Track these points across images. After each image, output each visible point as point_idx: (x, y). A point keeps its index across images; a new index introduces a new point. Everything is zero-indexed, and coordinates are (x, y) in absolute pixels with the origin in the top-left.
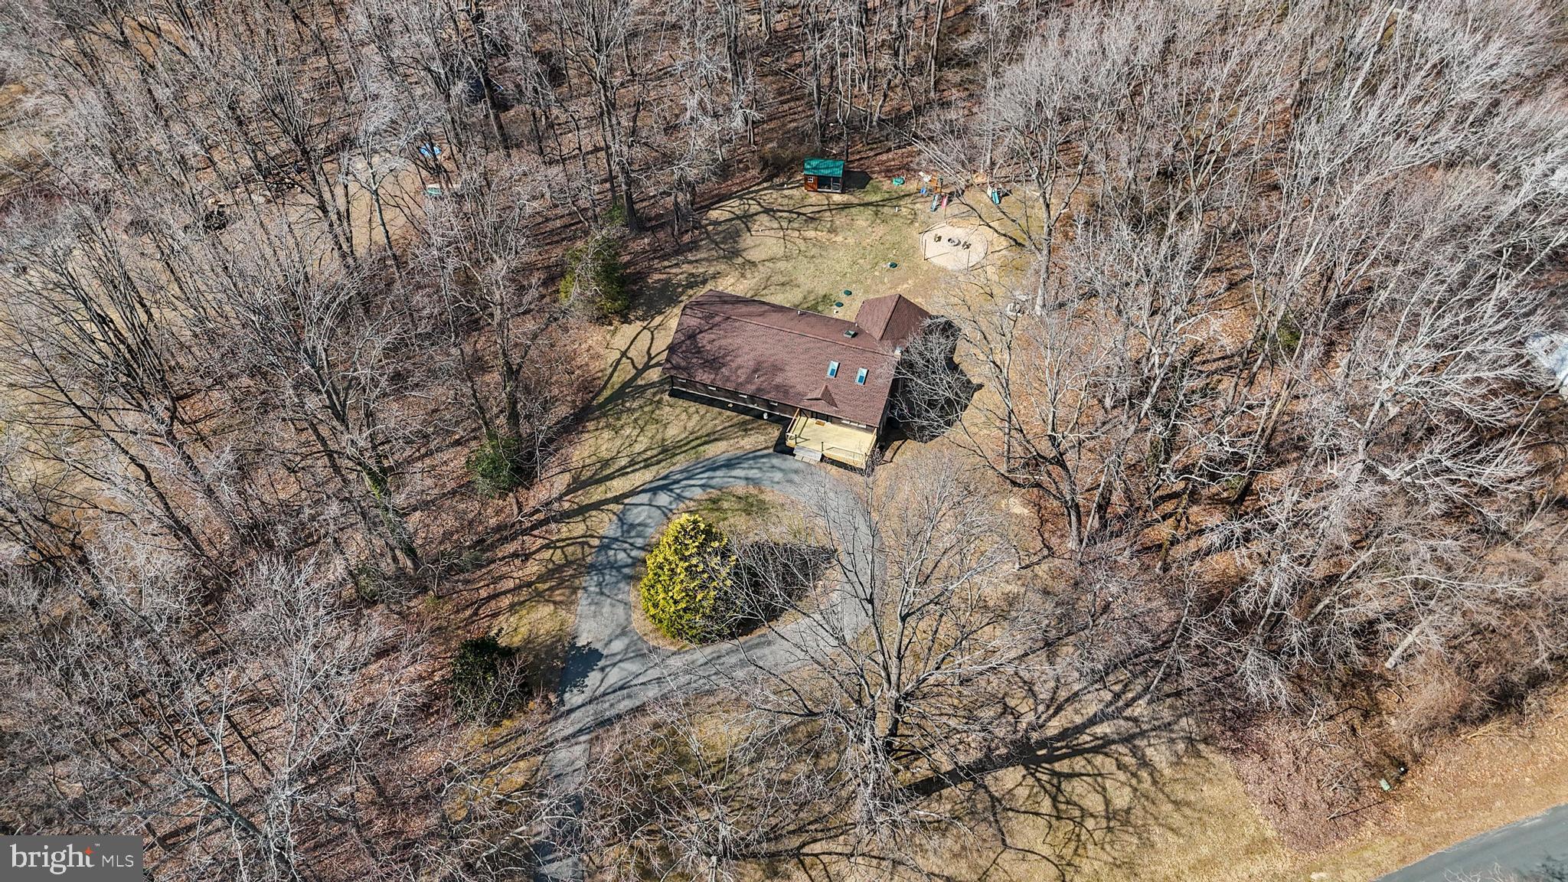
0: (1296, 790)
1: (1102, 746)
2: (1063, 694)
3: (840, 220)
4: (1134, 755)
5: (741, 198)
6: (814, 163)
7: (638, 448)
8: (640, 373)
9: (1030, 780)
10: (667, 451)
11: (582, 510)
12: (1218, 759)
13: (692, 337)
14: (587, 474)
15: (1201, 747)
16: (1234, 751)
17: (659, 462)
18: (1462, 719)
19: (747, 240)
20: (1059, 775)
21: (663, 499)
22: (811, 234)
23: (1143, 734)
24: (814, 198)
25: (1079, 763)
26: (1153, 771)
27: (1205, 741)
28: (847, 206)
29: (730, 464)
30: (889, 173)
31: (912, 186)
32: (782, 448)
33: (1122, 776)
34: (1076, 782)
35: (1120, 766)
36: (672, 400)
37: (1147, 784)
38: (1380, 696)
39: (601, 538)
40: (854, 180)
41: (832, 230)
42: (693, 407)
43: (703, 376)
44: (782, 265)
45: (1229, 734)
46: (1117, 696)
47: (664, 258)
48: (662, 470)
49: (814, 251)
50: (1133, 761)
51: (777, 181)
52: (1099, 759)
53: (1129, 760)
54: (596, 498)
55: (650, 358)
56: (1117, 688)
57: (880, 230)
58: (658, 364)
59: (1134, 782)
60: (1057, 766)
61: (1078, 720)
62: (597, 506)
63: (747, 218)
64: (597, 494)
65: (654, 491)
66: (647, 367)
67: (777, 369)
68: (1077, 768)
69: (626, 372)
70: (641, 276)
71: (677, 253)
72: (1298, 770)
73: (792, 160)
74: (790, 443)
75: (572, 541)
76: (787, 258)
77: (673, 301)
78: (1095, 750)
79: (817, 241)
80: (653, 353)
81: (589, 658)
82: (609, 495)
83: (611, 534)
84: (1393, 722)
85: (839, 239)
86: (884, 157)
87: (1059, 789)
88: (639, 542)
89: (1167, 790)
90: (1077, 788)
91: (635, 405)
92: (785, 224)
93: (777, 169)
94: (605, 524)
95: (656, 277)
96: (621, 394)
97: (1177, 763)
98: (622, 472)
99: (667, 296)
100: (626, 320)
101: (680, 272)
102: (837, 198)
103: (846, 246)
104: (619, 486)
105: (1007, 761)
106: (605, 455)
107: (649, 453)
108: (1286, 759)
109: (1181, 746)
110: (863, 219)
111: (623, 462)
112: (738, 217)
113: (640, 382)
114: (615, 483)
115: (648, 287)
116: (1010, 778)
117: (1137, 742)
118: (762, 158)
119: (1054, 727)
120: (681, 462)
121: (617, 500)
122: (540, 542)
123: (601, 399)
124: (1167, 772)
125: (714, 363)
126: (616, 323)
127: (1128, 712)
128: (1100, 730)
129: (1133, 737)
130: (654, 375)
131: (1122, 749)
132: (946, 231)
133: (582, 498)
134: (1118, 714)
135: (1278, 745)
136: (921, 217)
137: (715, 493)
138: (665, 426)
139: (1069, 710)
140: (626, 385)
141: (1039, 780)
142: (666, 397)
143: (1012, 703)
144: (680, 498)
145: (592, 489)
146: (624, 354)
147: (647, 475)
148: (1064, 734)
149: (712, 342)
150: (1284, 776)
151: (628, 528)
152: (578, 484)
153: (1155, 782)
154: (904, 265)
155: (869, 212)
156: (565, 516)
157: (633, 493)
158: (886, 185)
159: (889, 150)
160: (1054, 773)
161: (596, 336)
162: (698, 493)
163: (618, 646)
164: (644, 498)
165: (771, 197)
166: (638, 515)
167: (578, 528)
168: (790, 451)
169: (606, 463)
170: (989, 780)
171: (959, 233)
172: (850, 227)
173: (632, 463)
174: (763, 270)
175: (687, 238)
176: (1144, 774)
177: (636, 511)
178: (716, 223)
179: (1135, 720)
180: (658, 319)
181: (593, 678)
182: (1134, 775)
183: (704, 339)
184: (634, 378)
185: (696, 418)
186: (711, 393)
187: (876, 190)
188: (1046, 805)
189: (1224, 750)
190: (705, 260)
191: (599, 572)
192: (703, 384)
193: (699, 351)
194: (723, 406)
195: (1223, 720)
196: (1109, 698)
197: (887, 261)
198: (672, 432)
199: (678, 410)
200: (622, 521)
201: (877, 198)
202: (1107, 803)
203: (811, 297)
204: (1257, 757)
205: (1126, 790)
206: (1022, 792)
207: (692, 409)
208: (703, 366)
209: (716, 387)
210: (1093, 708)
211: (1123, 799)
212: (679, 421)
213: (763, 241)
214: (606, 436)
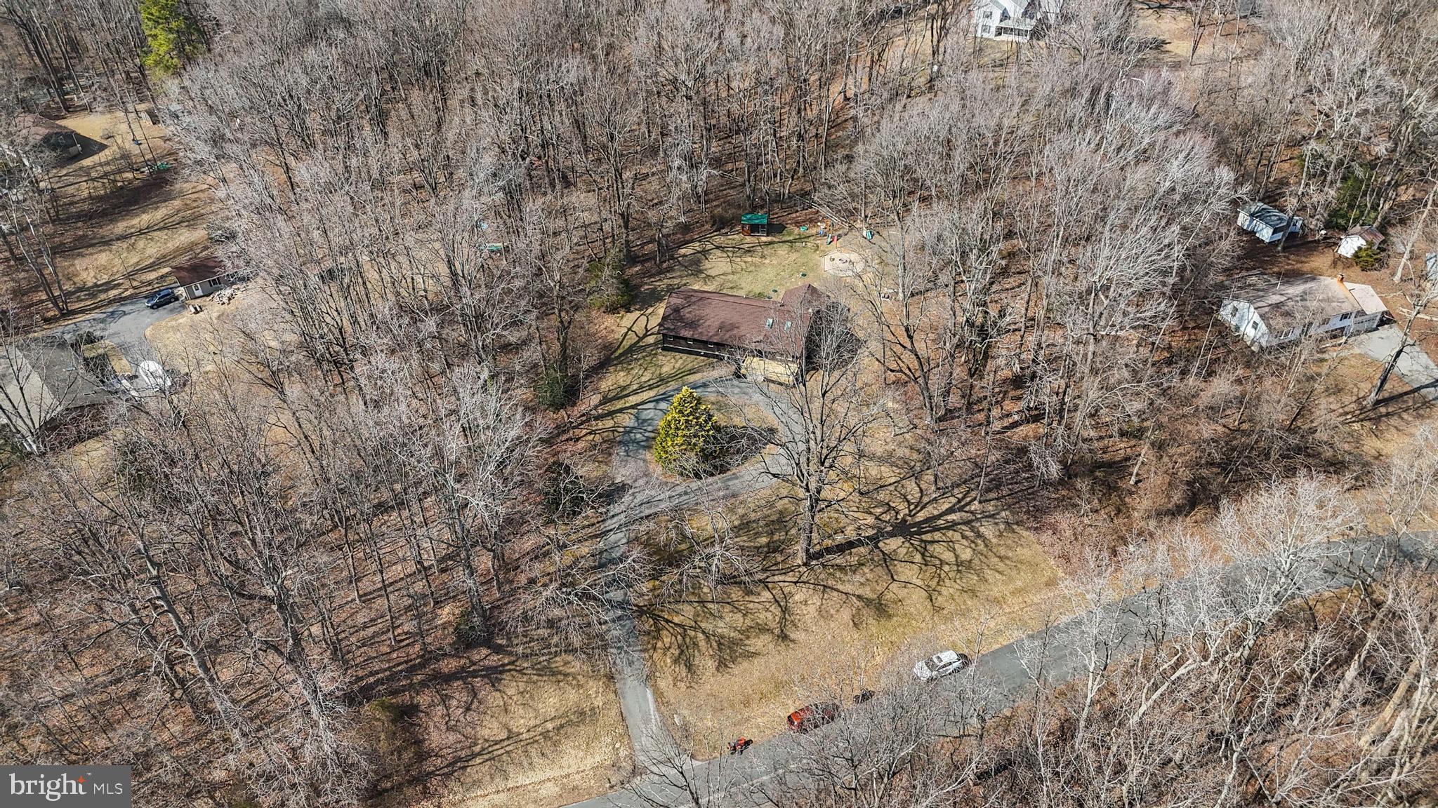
0: (1075, 550)
1: (952, 526)
2: (926, 499)
3: (767, 251)
4: (972, 531)
5: (700, 241)
6: (749, 216)
7: (643, 379)
8: (641, 339)
9: (907, 544)
10: (663, 380)
11: (611, 414)
12: (1025, 533)
13: (677, 310)
14: (612, 395)
15: (1015, 527)
16: (1036, 529)
17: (658, 386)
18: (1177, 512)
19: (706, 265)
20: (925, 542)
21: (663, 405)
22: (749, 259)
23: (977, 519)
24: (748, 239)
25: (937, 536)
26: (985, 540)
27: (1017, 524)
28: (771, 243)
29: (705, 385)
30: (798, 224)
31: (813, 231)
32: (738, 375)
33: (965, 542)
34: (936, 545)
35: (964, 537)
36: (664, 353)
37: (981, 547)
38: (1127, 499)
39: (625, 427)
40: (774, 228)
41: (763, 257)
42: (678, 355)
43: (686, 333)
44: (730, 277)
45: (1032, 519)
46: (959, 501)
47: (651, 276)
48: (661, 390)
49: (752, 268)
50: (972, 534)
51: (723, 231)
52: (950, 533)
53: (968, 533)
54: (619, 407)
55: (647, 331)
56: (960, 496)
57: (794, 256)
59: (973, 545)
60: (924, 537)
61: (936, 513)
62: (621, 411)
63: (705, 253)
64: (619, 405)
65: (657, 401)
66: (645, 336)
67: (734, 327)
68: (936, 538)
69: (632, 338)
70: (638, 287)
71: (660, 273)
72: (1076, 539)
73: (733, 218)
74: (743, 372)
75: (607, 430)
76: (733, 273)
77: (660, 299)
78: (947, 528)
79: (753, 263)
80: (649, 328)
81: (623, 488)
82: (627, 405)
83: (631, 425)
84: (1136, 514)
85: (767, 261)
86: (794, 215)
87: (925, 549)
88: (650, 428)
89: (995, 550)
90: (937, 549)
91: (640, 356)
92: (730, 254)
93: (722, 224)
94: (627, 420)
95: (646, 287)
96: (631, 350)
97: (1001, 535)
98: (635, 392)
99: (655, 297)
100: (629, 311)
101: (663, 284)
102: (764, 239)
103: (773, 265)
104: (633, 400)
105: (892, 535)
106: (624, 384)
107: (651, 382)
108: (1069, 533)
109: (1002, 527)
110: (782, 251)
111: (635, 387)
112: (698, 252)
113: (641, 344)
114: (630, 398)
115: (641, 292)
116: (893, 544)
117: (973, 524)
118: (712, 217)
119: (921, 516)
120: (673, 385)
121: (632, 407)
122: (584, 432)
123: (617, 354)
124: (994, 541)
125: (692, 325)
126: (622, 313)
127: (967, 509)
128: (950, 517)
129: (972, 521)
130: (651, 340)
131: (964, 528)
132: (837, 255)
133: (610, 407)
134: (961, 509)
135: (1064, 525)
136: (821, 248)
138: (661, 366)
139: (930, 508)
140: (631, 346)
141: (912, 544)
142: (660, 351)
143: (893, 505)
145: (616, 402)
146: (629, 329)
147: (652, 393)
148: (927, 520)
149: (690, 312)
150: (1068, 542)
151: (642, 422)
152: (606, 400)
153: (986, 546)
154: (811, 275)
155: (786, 246)
156: (598, 418)
157: (643, 403)
158: (796, 231)
159: (797, 211)
160: (921, 541)
161: (609, 321)
163: (641, 482)
164: (651, 405)
165: (719, 240)
166: (646, 415)
167: (609, 423)
168: (744, 376)
169: (624, 388)
170: (881, 544)
171: (846, 256)
172: (774, 254)
173: (641, 387)
174: (719, 280)
175: (665, 265)
176: (979, 542)
177: (645, 412)
178: (684, 256)
179: (973, 513)
180: (650, 310)
181: (627, 499)
182: (973, 542)
183: (685, 311)
184: (638, 342)
185: (680, 362)
186: (689, 346)
187: (790, 234)
188: (918, 558)
189: (1029, 529)
190: (681, 277)
191: (625, 445)
192: (685, 339)
193: (681, 319)
194: (698, 354)
195: (1028, 512)
196: (954, 500)
197: (798, 272)
198: (666, 370)
199: (669, 358)
200: (637, 418)
201: (791, 238)
202: (957, 557)
203: (752, 294)
204: (1050, 532)
205: (968, 550)
206: (903, 551)
207: (678, 357)
208: (684, 327)
209: (695, 340)
210: (946, 506)
211: (966, 555)
212: (670, 363)
213: (717, 264)
214: (622, 374)
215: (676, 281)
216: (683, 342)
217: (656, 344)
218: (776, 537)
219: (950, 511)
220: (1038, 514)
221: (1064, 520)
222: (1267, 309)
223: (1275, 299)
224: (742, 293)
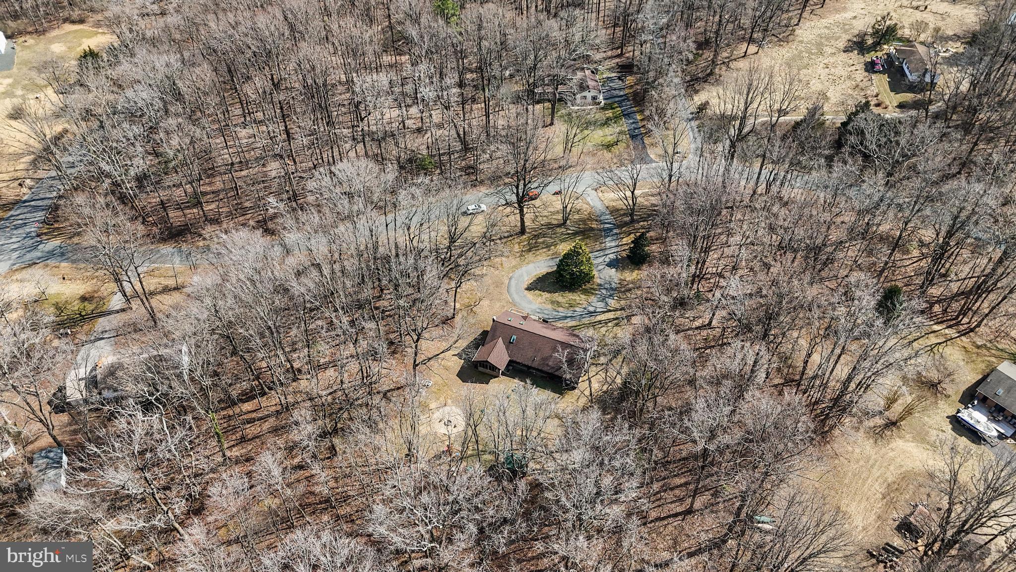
7: (604, 329)
10: (593, 325)
11: (623, 309)
14: (624, 322)
21: (591, 309)
29: (566, 317)
39: (613, 300)
48: (593, 319)
54: (618, 313)
62: (616, 310)
65: (595, 312)
66: (607, 364)
69: (616, 362)
75: (624, 299)
81: (610, 265)
82: (613, 313)
83: (610, 300)
88: (598, 297)
91: (609, 346)
94: (612, 303)
96: (617, 353)
98: (610, 320)
104: (611, 315)
106: (618, 327)
107: (600, 326)
111: (610, 324)
113: (609, 356)
120: (586, 321)
121: (610, 311)
122: (637, 301)
123: (625, 351)
130: (602, 358)
132: (450, 431)
133: (624, 313)
136: (462, 440)
137: (572, 309)
138: (594, 334)
140: (615, 358)
144: (585, 309)
146: (619, 371)
147: (599, 318)
151: (604, 300)
152: (628, 319)
157: (604, 312)
158: (478, 466)
162: (577, 309)
163: (601, 267)
164: (598, 310)
166: (600, 304)
167: (623, 303)
169: (617, 325)
173: (606, 323)
177: (602, 307)
181: (607, 260)
187: (484, 463)
191: (611, 288)
200: (607, 303)
201: (484, 457)
218: (534, 241)
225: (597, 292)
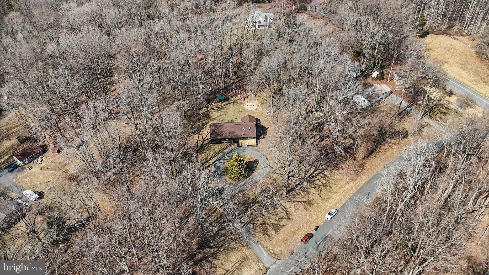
0: (349, 173)
1: (317, 175)
2: (307, 169)
3: (227, 107)
4: (323, 175)
5: (205, 108)
6: (218, 97)
7: (211, 154)
8: (203, 142)
10: (217, 154)
12: (335, 172)
13: (214, 131)
14: (203, 162)
15: (332, 171)
16: (338, 170)
17: (217, 156)
18: (368, 156)
19: (211, 115)
21: (221, 161)
22: (223, 110)
23: (323, 171)
24: (220, 104)
25: (315, 178)
26: (327, 176)
28: (227, 104)
29: (231, 152)
30: (232, 97)
31: (238, 98)
32: (239, 146)
35: (322, 177)
36: (213, 145)
37: (327, 178)
38: (355, 156)
40: (226, 99)
41: (227, 109)
43: (220, 137)
44: (220, 117)
46: (316, 168)
49: (225, 113)
51: (210, 103)
52: (318, 177)
55: (204, 139)
56: (315, 166)
57: (236, 107)
58: (206, 140)
61: (312, 172)
63: (208, 111)
64: (207, 164)
65: (219, 160)
66: (204, 141)
67: (234, 132)
68: (315, 179)
69: (200, 143)
72: (348, 170)
74: (240, 145)
78: (317, 176)
79: (225, 112)
82: (210, 164)
84: (359, 159)
85: (229, 110)
87: (314, 183)
88: (221, 169)
89: (330, 178)
90: (317, 182)
91: (206, 148)
92: (217, 110)
93: (209, 101)
97: (330, 174)
98: (210, 159)
100: (194, 134)
102: (224, 103)
103: (231, 111)
104: (211, 162)
105: (304, 182)
107: (214, 155)
108: (346, 169)
109: (329, 171)
111: (210, 157)
112: (206, 111)
116: (305, 184)
119: (308, 174)
120: (221, 154)
121: (212, 164)
123: (198, 149)
124: (329, 176)
125: (220, 134)
127: (319, 169)
128: (316, 172)
129: (321, 172)
130: (206, 142)
131: (321, 174)
132: (248, 104)
134: (317, 170)
135: (343, 167)
136: (242, 103)
138: (214, 149)
140: (201, 145)
141: (310, 183)
142: (211, 145)
144: (224, 160)
146: (198, 140)
147: (216, 158)
148: (311, 175)
149: (218, 131)
150: (346, 171)
151: (218, 168)
154: (243, 111)
155: (232, 104)
157: (215, 162)
158: (232, 99)
159: (229, 93)
160: (312, 181)
162: (228, 158)
163: (227, 186)
164: (218, 162)
165: (211, 106)
166: (218, 165)
168: (241, 146)
169: (206, 159)
170: (302, 185)
171: (251, 104)
172: (230, 107)
174: (217, 119)
178: (202, 113)
179: (321, 170)
180: (201, 133)
181: (226, 192)
182: (324, 178)
183: (217, 131)
184: (203, 143)
185: (219, 147)
186: (220, 141)
187: (231, 100)
188: (313, 186)
189: (336, 170)
190: (204, 120)
191: (216, 176)
192: (219, 139)
193: (216, 133)
194: (224, 143)
195: (334, 166)
196: (315, 168)
197: (240, 111)
198: (216, 150)
199: (215, 146)
200: (215, 167)
201: (232, 101)
202: (322, 183)
203: (229, 121)
204: (341, 170)
205: (324, 180)
206: (308, 185)
207: (218, 145)
208: (218, 136)
209: (222, 139)
210: (313, 170)
211: (324, 182)
212: (217, 148)
213: (214, 114)
214: (203, 154)
215: (204, 122)
216: (218, 140)
217: (208, 143)
219: (315, 171)
220: (336, 166)
221: (342, 165)
222: (366, 96)
223: (367, 93)
224: (226, 121)
225: (223, 171)
